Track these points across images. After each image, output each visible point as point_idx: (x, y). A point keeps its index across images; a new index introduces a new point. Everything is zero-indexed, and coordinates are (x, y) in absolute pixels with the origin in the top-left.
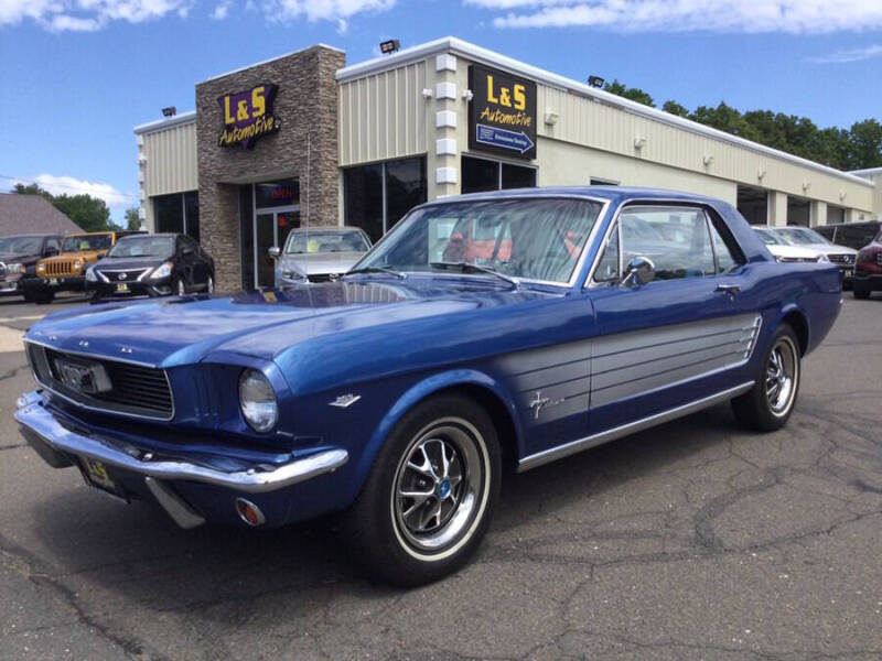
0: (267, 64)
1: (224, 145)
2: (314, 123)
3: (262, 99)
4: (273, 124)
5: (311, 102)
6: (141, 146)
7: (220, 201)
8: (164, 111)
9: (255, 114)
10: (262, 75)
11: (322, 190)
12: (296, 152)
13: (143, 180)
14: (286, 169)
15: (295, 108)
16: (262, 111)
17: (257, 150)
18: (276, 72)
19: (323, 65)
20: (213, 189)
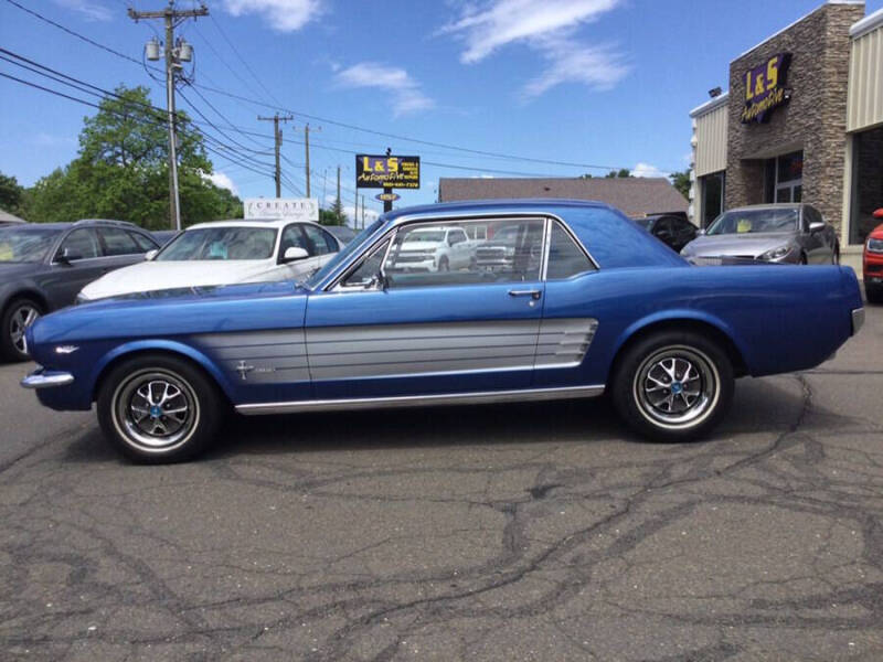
0: (783, 33)
1: (744, 122)
2: (819, 88)
3: (775, 69)
4: (783, 96)
5: (818, 66)
6: (694, 129)
7: (743, 178)
8: (710, 92)
9: (769, 87)
10: (779, 45)
11: (822, 161)
12: (803, 121)
13: (693, 161)
14: (793, 141)
15: (804, 75)
16: (775, 82)
17: (772, 124)
18: (791, 40)
19: (833, 24)
20: (737, 167)
